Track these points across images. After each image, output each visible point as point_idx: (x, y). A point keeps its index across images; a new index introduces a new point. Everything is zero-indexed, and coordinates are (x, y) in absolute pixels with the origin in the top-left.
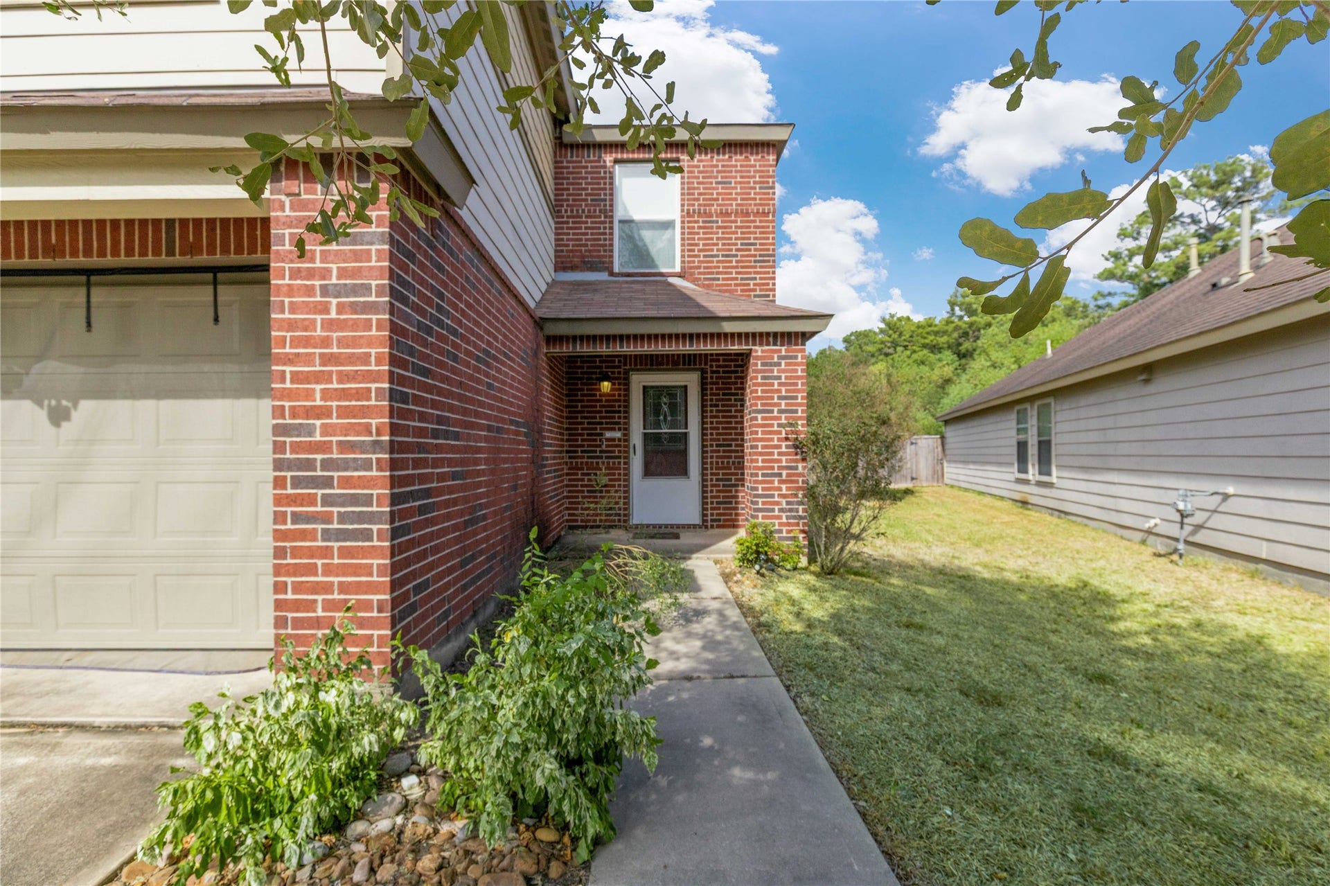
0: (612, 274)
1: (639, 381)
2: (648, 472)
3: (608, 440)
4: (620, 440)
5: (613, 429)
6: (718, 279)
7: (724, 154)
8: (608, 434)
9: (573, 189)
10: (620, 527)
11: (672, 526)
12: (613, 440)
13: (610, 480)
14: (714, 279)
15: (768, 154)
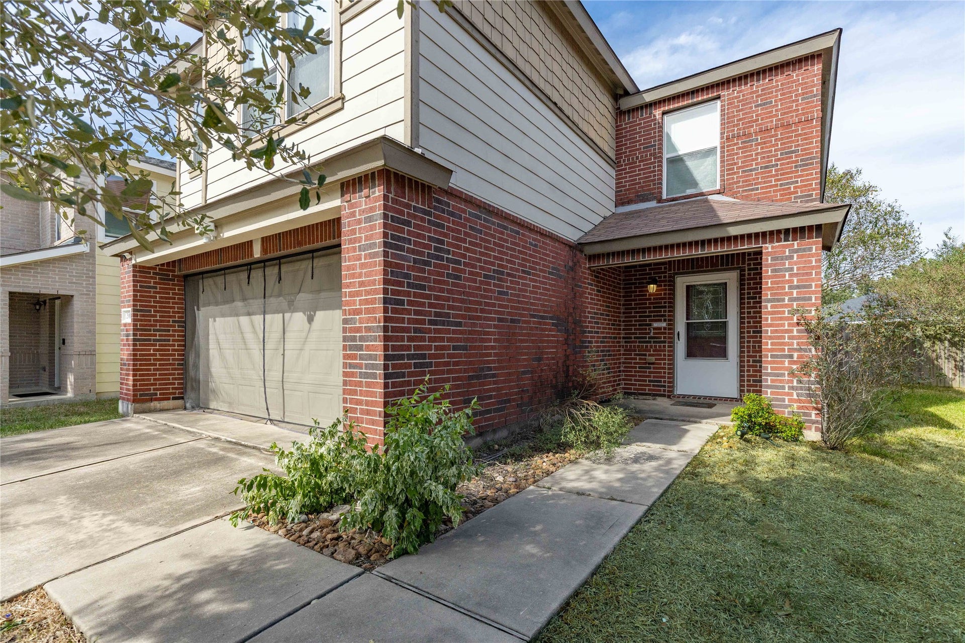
0: (660, 200)
1: (682, 282)
2: (690, 354)
3: (654, 329)
4: (665, 329)
5: (660, 321)
6: (757, 189)
7: (764, 79)
8: (655, 325)
9: (630, 143)
10: (664, 396)
11: (710, 398)
12: (660, 329)
13: (656, 359)
14: (753, 190)
15: (813, 65)
